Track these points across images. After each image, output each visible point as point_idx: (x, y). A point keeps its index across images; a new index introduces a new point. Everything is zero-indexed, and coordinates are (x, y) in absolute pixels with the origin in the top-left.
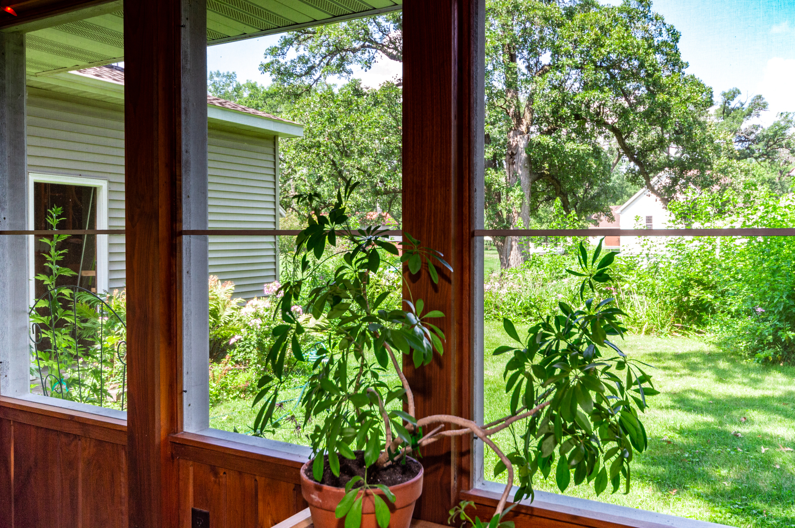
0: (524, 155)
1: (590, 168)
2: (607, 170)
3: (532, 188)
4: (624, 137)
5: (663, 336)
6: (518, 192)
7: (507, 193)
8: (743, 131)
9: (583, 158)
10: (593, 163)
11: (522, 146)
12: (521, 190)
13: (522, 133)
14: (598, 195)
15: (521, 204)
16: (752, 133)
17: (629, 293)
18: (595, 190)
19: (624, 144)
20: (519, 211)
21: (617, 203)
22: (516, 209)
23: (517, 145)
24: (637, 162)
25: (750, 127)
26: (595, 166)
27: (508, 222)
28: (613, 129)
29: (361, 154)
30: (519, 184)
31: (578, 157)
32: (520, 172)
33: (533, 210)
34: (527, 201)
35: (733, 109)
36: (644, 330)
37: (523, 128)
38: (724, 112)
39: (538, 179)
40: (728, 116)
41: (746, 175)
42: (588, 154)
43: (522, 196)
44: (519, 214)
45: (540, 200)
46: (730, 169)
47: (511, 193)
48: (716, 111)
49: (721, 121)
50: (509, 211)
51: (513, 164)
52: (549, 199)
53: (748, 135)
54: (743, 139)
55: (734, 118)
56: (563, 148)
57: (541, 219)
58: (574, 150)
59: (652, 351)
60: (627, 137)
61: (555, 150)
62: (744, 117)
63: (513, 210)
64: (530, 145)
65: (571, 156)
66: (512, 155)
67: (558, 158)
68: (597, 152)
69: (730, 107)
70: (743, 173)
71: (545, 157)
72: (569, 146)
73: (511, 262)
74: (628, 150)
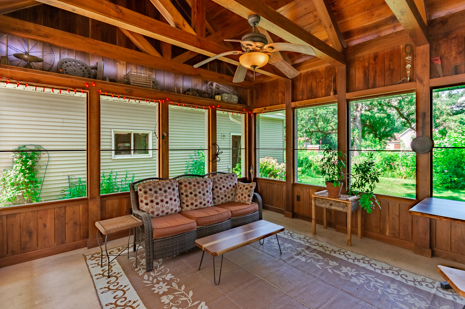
0: (359, 118)
1: (385, 122)
2: (393, 122)
3: (363, 129)
4: (400, 110)
5: (411, 179)
6: (357, 131)
7: (353, 131)
8: (459, 103)
9: (383, 119)
10: (387, 120)
11: (358, 115)
12: (358, 130)
13: (358, 111)
14: (390, 131)
15: (358, 135)
16: (463, 103)
17: (398, 165)
18: (388, 129)
19: (400, 113)
20: (358, 137)
21: (400, 132)
22: (356, 137)
23: (356, 115)
24: (406, 119)
25: (462, 101)
26: (388, 121)
27: (353, 141)
28: (395, 108)
29: (301, 120)
30: (357, 128)
31: (380, 118)
32: (358, 124)
33: (363, 137)
34: (360, 134)
35: (454, 94)
36: (404, 177)
37: (359, 109)
38: (449, 96)
39: (365, 126)
40: (451, 97)
41: (455, 122)
42: (385, 117)
43: (359, 133)
44: (357, 138)
45: (366, 133)
46: (447, 120)
47: (354, 131)
48: (446, 95)
49: (448, 99)
50: (354, 138)
51: (355, 121)
52: (369, 133)
53: (461, 104)
54: (459, 106)
55: (454, 98)
56: (374, 116)
57: (366, 139)
58: (379, 116)
59: (405, 183)
60: (401, 110)
61: (371, 116)
62: (459, 97)
63: (355, 137)
64: (362, 115)
65: (378, 118)
66: (355, 119)
67: (372, 119)
68: (389, 116)
69: (452, 93)
70: (454, 122)
71: (367, 119)
72: (377, 115)
73: (355, 155)
74: (402, 115)
